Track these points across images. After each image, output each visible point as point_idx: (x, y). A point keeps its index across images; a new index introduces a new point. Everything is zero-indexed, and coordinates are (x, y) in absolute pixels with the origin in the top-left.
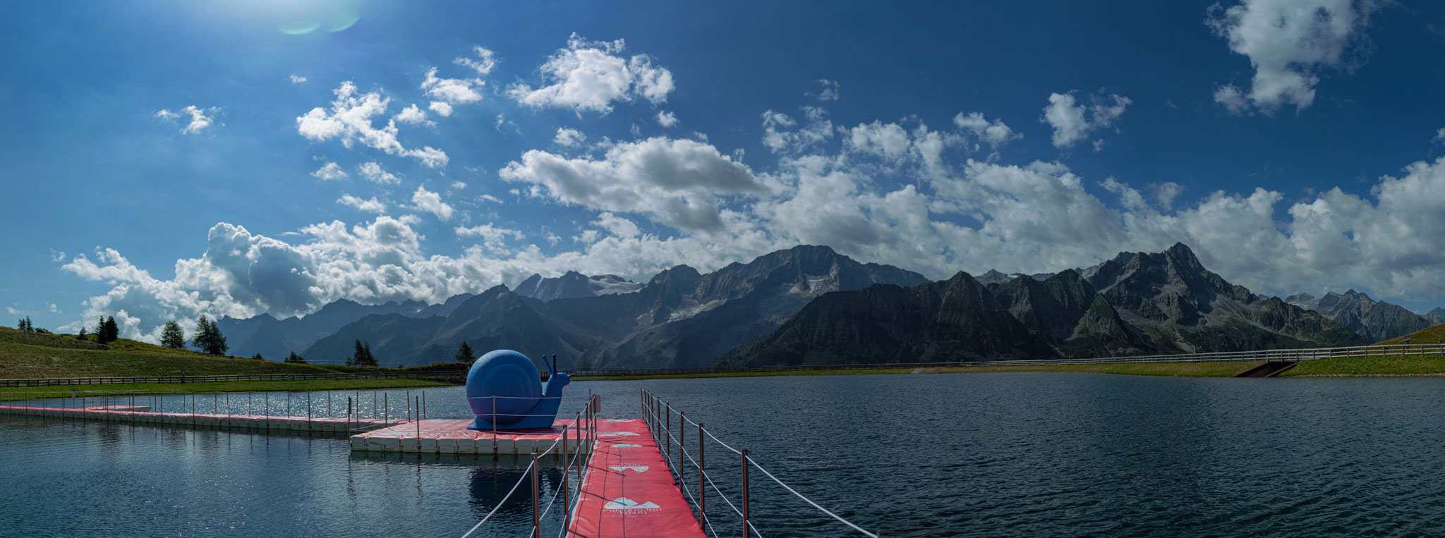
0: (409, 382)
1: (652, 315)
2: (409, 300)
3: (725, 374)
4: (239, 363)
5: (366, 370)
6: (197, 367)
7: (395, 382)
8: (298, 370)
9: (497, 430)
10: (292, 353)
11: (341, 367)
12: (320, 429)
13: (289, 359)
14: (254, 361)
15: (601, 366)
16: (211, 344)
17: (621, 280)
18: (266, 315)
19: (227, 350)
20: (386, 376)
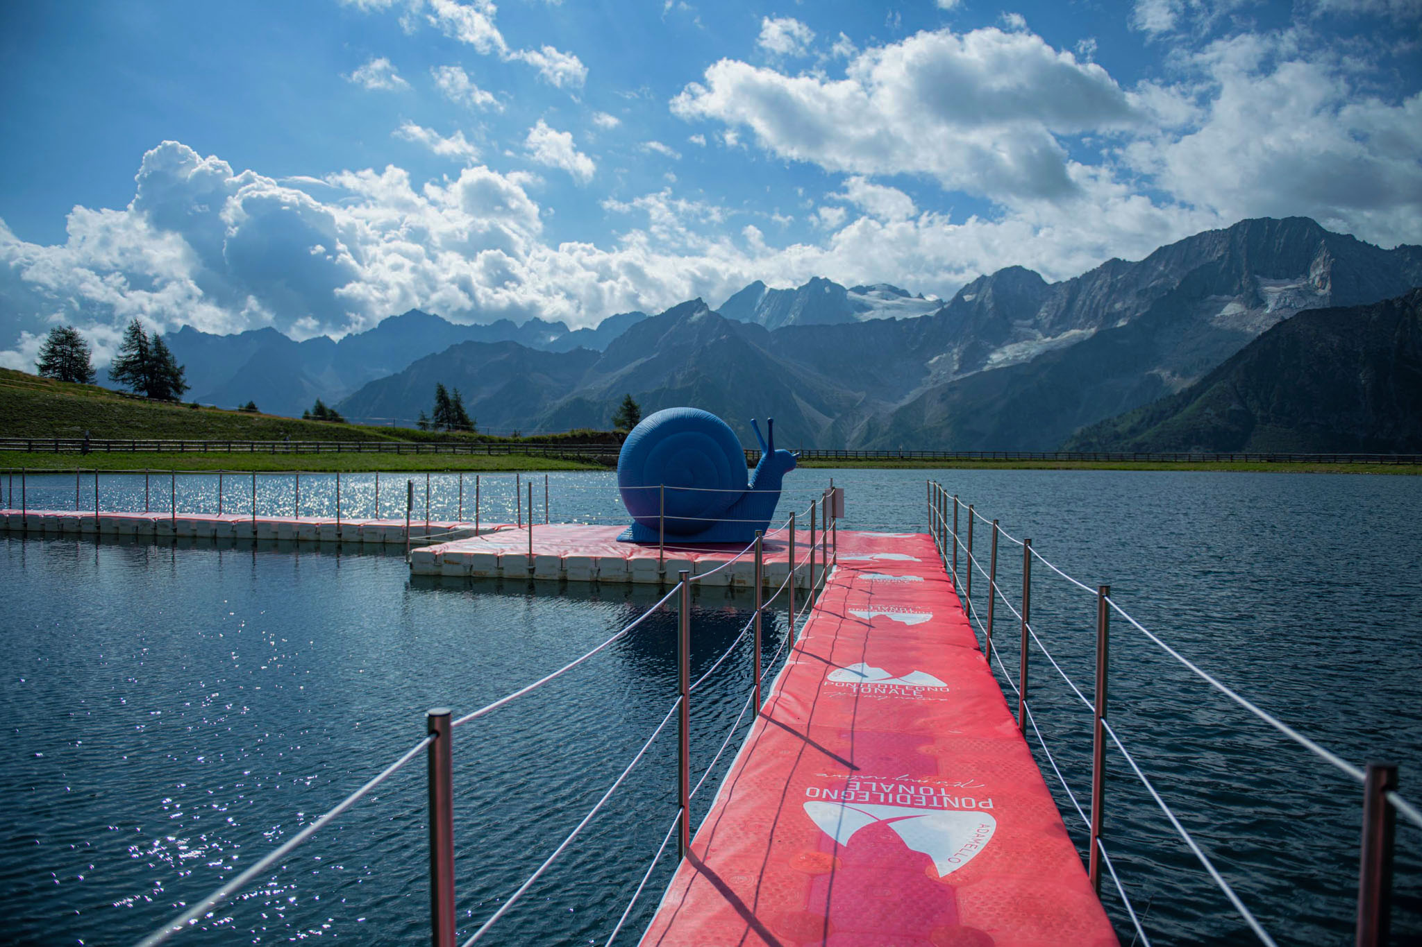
0: (530, 461)
1: (956, 357)
2: (537, 319)
3: (1086, 464)
4: (208, 417)
5: (454, 439)
6: (120, 422)
7: (505, 460)
8: (326, 434)
9: (665, 544)
10: (318, 402)
11: (408, 432)
12: (357, 538)
13: (311, 414)
14: (240, 414)
15: (863, 444)
16: (152, 379)
17: (904, 293)
18: (269, 331)
19: (186, 393)
20: (489, 450)
